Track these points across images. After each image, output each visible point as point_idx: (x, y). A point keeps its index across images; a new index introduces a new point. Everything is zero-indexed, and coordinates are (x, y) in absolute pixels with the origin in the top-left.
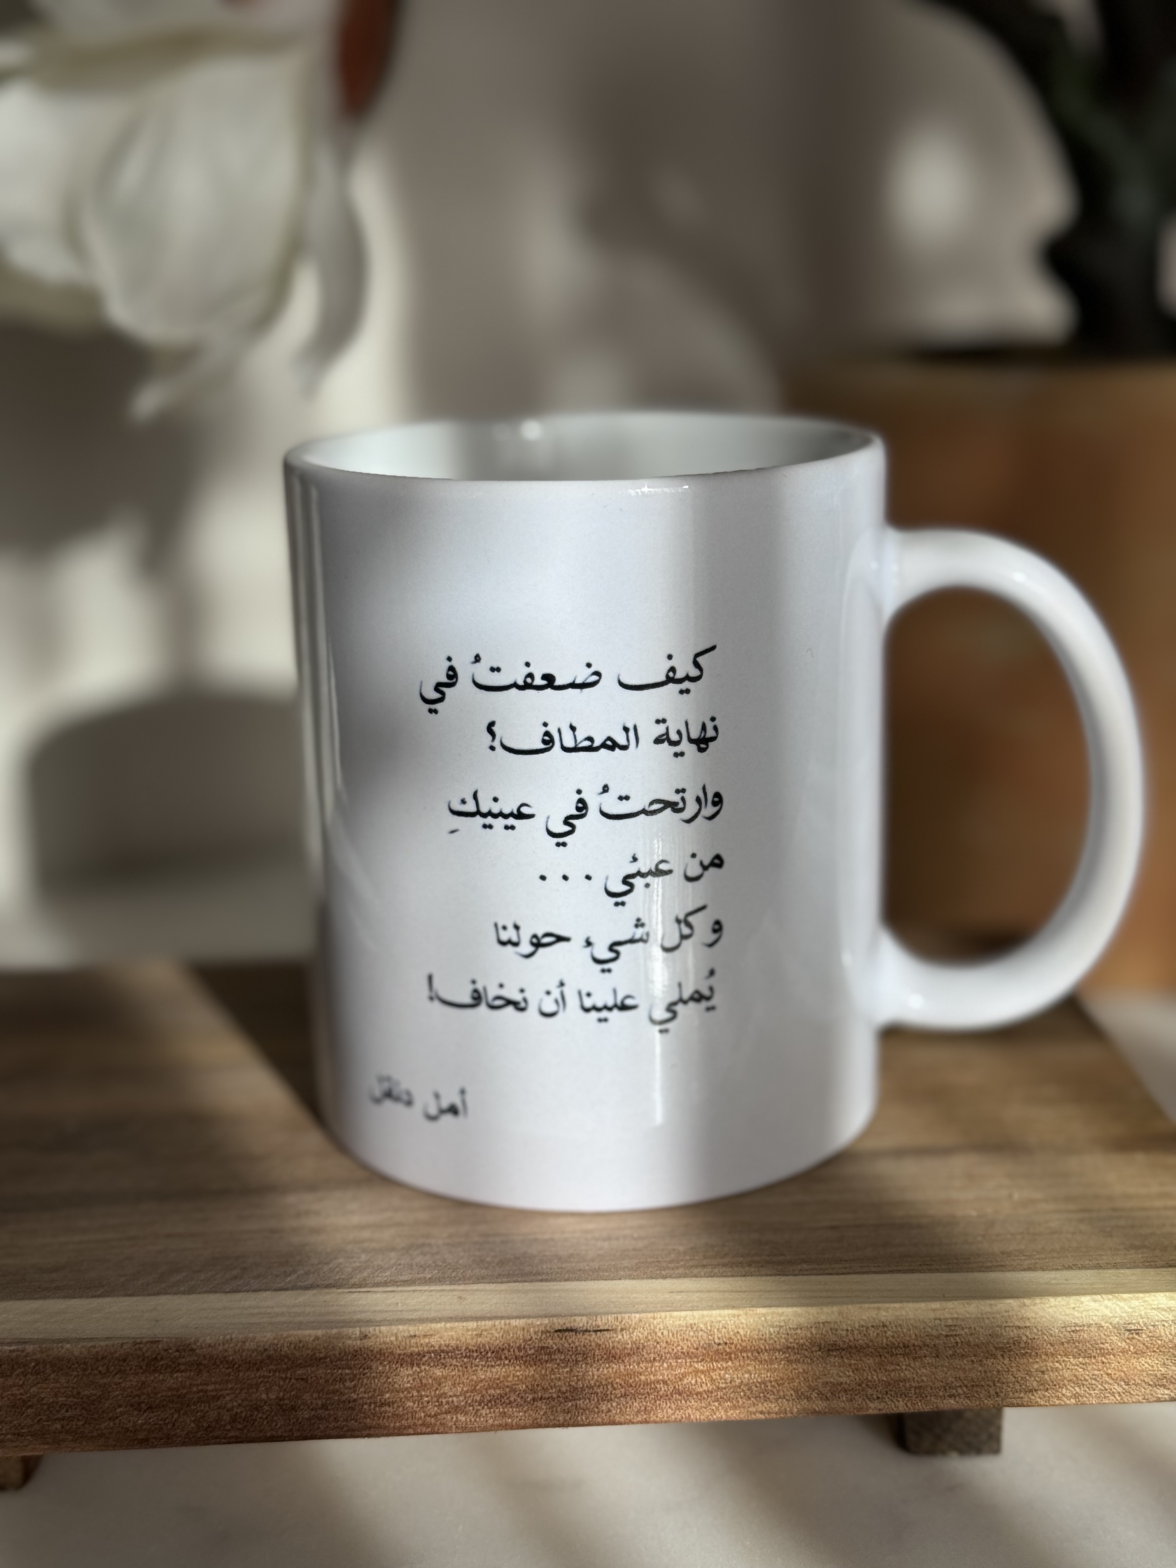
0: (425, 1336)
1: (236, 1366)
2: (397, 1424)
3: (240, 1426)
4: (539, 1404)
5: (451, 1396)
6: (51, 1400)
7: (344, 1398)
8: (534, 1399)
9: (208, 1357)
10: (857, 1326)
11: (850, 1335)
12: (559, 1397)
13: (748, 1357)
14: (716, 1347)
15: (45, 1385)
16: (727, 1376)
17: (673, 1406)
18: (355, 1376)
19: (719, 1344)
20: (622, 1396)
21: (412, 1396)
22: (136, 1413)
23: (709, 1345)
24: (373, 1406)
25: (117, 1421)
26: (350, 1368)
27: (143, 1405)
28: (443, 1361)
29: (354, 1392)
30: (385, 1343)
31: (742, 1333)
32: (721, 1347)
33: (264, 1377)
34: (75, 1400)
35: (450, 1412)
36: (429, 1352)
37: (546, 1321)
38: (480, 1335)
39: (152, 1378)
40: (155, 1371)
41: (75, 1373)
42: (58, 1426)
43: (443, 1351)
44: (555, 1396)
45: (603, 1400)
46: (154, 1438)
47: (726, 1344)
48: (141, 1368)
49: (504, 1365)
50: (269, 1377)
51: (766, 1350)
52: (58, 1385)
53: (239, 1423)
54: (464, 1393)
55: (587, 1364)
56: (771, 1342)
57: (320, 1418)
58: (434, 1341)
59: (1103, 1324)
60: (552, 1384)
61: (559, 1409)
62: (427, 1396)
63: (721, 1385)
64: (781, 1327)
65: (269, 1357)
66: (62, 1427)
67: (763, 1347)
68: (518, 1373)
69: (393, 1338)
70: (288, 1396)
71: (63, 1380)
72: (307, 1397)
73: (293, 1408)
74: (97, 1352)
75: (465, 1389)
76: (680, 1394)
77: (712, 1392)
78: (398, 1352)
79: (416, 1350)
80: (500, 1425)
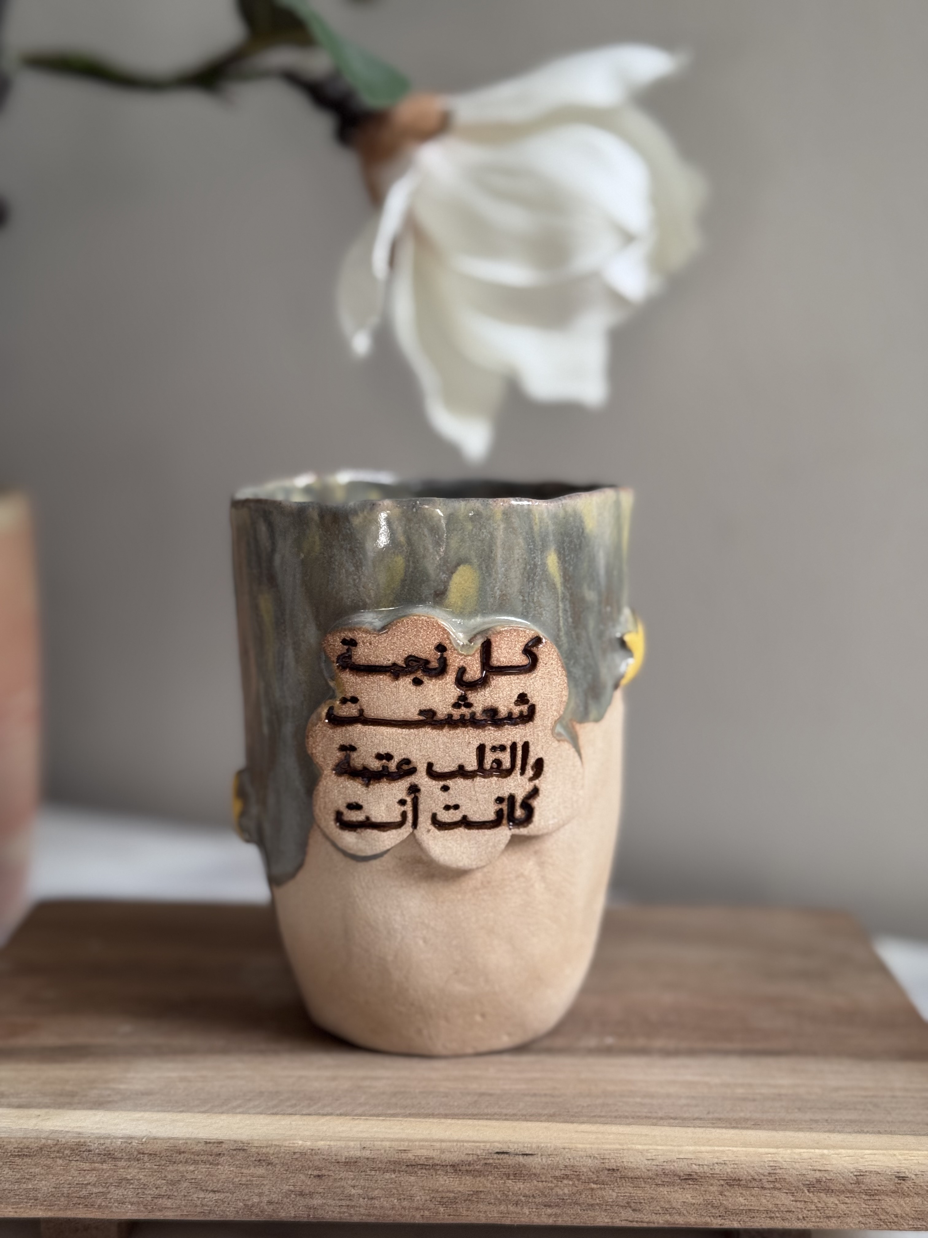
0: (405, 1151)
1: (274, 1163)
10: (706, 1162)
11: (701, 1169)
14: (606, 1172)
18: (354, 1176)
19: (609, 1170)
23: (602, 1170)
26: (352, 1171)
28: (415, 1170)
30: (377, 1154)
32: (610, 1173)
36: (406, 1163)
37: (489, 1145)
38: (443, 1153)
43: (416, 1163)
47: (613, 1170)
48: (209, 1161)
49: (458, 1176)
51: (642, 1177)
56: (646, 1172)
58: (411, 1155)
64: (653, 1160)
67: (640, 1175)
68: (468, 1183)
69: (383, 1151)
78: (385, 1161)
79: (397, 1161)
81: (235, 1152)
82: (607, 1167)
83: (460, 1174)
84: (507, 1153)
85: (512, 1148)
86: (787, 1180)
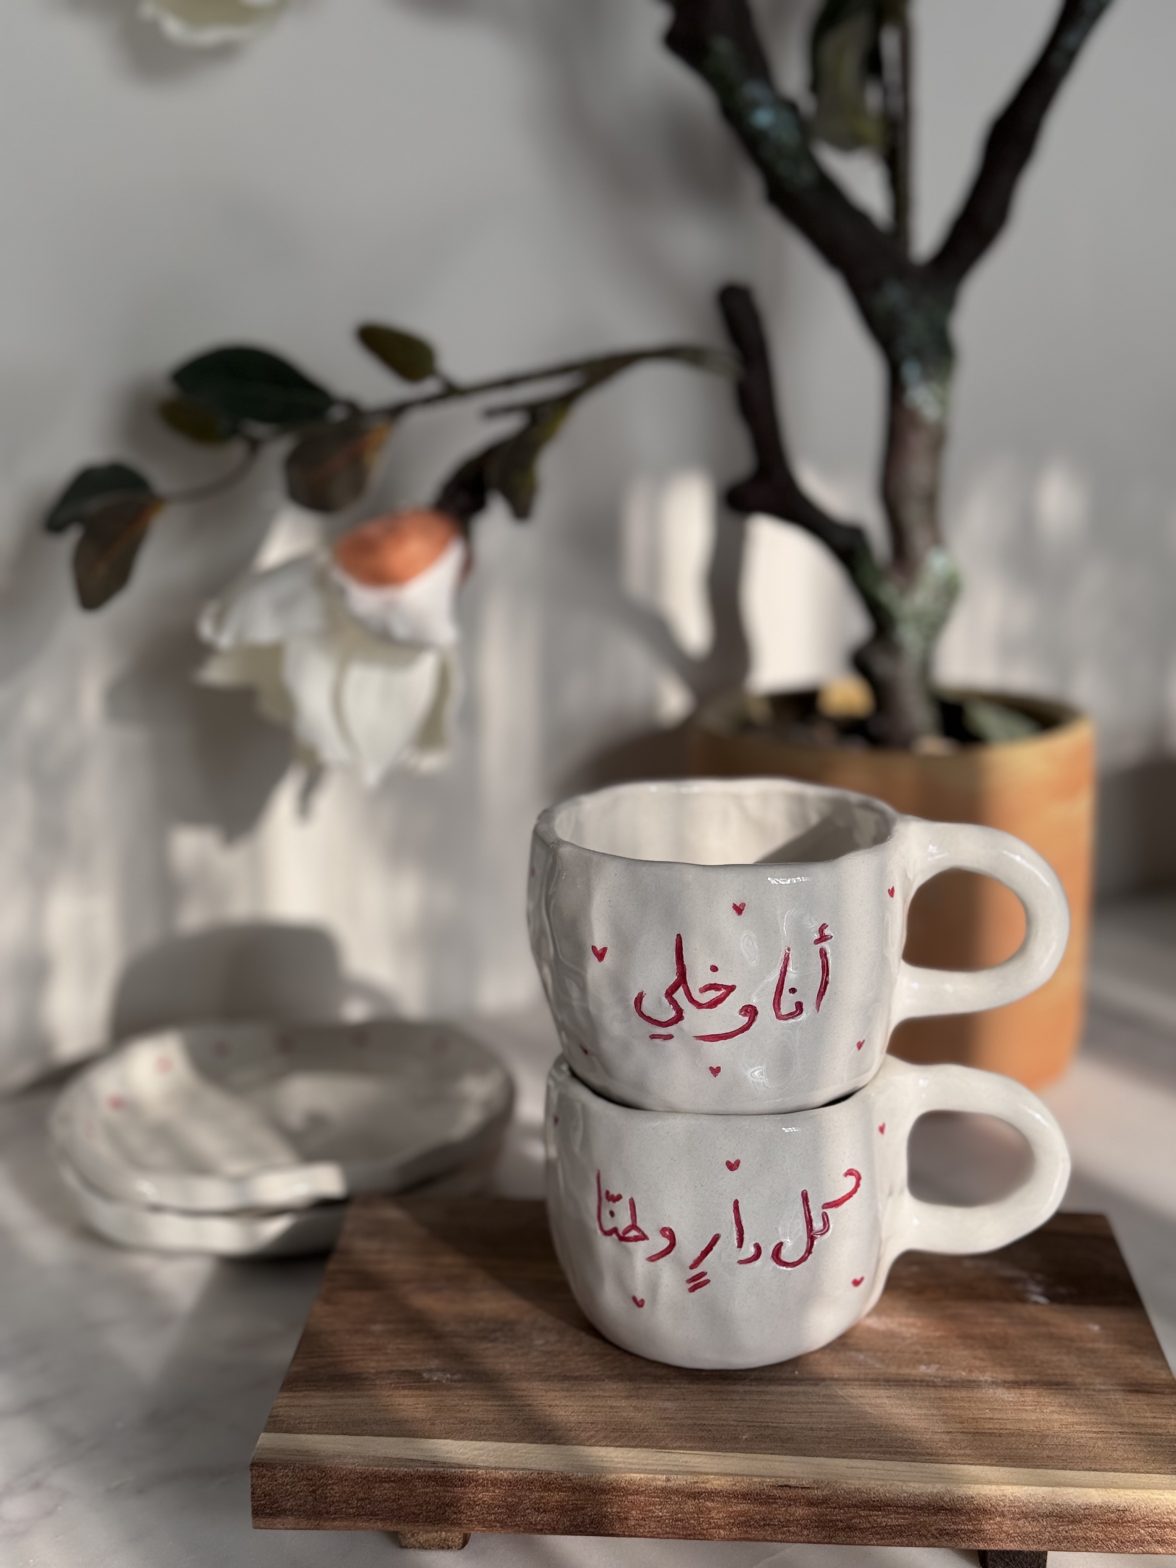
0: (703, 1483)
1: (595, 1491)
2: (685, 1533)
3: (594, 1526)
4: (767, 1527)
5: (716, 1519)
6: (490, 1502)
7: (654, 1515)
8: (764, 1525)
9: (579, 1484)
10: (956, 1496)
11: (952, 1502)
12: (779, 1524)
13: (891, 1510)
14: (872, 1502)
15: (487, 1494)
16: (878, 1520)
17: (846, 1536)
18: (661, 1502)
19: (874, 1501)
20: (815, 1527)
21: (694, 1517)
22: (536, 1513)
23: (868, 1501)
24: (671, 1521)
25: (526, 1518)
26: (659, 1498)
27: (541, 1509)
28: (712, 1498)
29: (661, 1512)
30: (680, 1485)
31: (887, 1495)
32: (875, 1503)
33: (611, 1499)
34: (504, 1504)
35: (715, 1528)
36: (704, 1492)
37: (773, 1480)
38: (735, 1485)
39: (547, 1494)
40: (549, 1490)
41: (504, 1488)
42: (493, 1517)
43: (713, 1493)
44: (776, 1523)
45: (805, 1529)
46: (546, 1529)
47: (878, 1501)
48: (541, 1488)
49: (748, 1503)
50: (613, 1499)
51: (902, 1507)
52: (494, 1494)
53: (594, 1524)
54: (724, 1518)
55: (796, 1507)
56: (905, 1502)
57: (641, 1526)
58: (708, 1486)
59: (1103, 1505)
60: (775, 1517)
61: (779, 1532)
62: (702, 1518)
63: (874, 1525)
64: (911, 1494)
65: (613, 1488)
66: (495, 1518)
67: (900, 1505)
68: (756, 1509)
69: (685, 1483)
70: (623, 1510)
71: (497, 1491)
72: (634, 1512)
73: (626, 1519)
74: (517, 1477)
75: (724, 1515)
76: (850, 1529)
77: (869, 1529)
78: (687, 1490)
79: (697, 1490)
80: (744, 1538)
81: (562, 1481)
82: (873, 1499)
83: (749, 1502)
84: (788, 1486)
85: (793, 1482)
86: (1025, 1512)
